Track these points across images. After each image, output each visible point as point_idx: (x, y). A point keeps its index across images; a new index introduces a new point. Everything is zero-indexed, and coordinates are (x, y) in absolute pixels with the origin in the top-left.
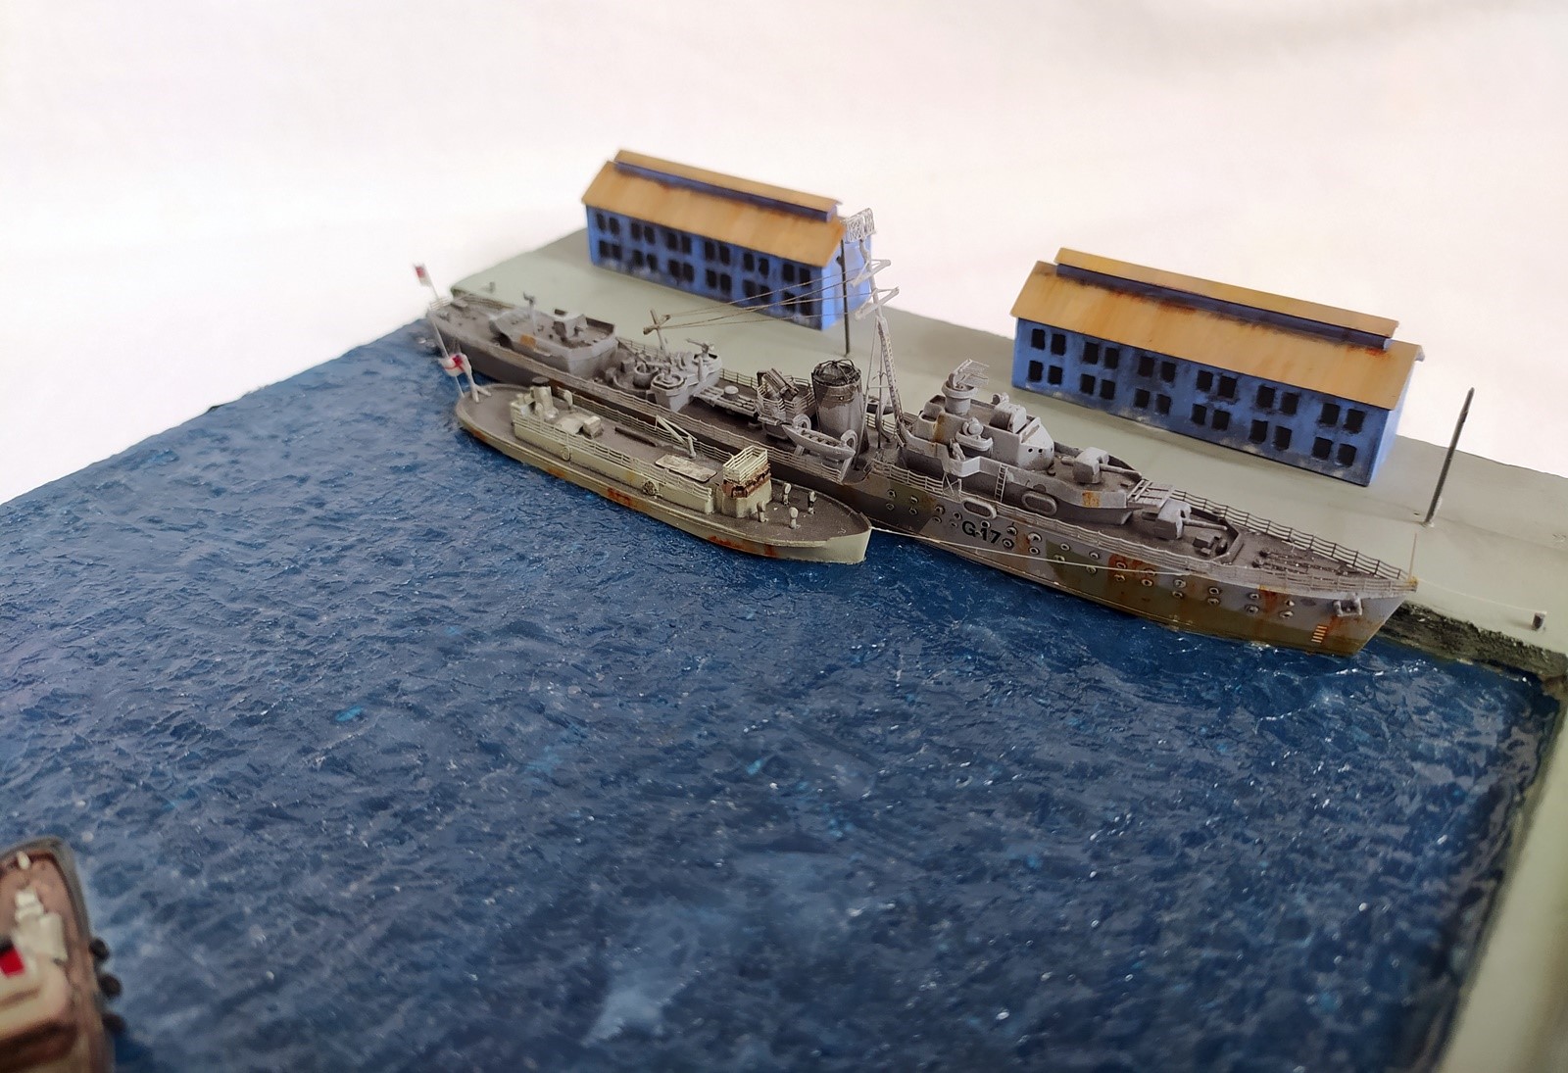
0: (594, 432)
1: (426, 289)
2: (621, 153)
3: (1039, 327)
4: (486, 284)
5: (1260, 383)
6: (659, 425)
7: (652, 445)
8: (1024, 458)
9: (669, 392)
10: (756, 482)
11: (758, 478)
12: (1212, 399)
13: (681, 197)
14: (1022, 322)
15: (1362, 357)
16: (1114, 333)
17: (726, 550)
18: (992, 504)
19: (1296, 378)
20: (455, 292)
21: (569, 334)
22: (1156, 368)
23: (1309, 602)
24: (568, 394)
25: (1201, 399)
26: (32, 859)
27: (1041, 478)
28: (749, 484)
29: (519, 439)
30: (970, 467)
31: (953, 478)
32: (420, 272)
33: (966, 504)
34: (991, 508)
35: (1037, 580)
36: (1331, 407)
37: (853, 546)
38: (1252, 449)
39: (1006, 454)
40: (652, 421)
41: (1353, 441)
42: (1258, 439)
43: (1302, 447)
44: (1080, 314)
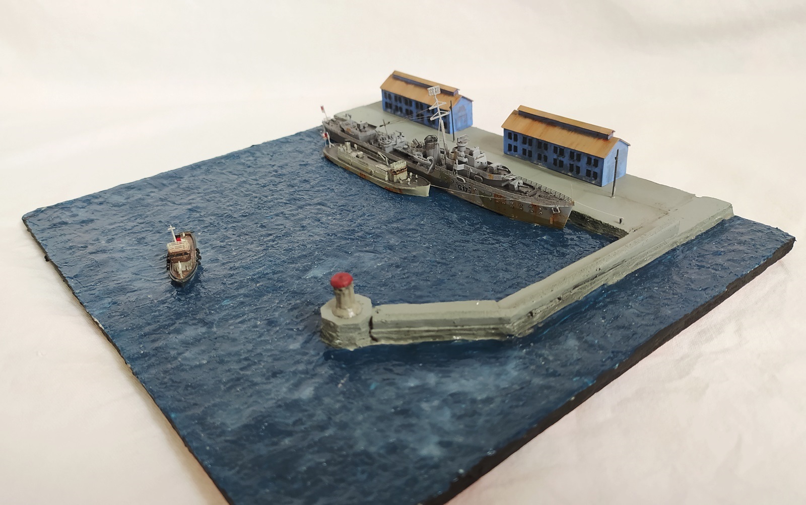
0: (361, 156)
1: (324, 114)
2: (395, 72)
3: (510, 132)
4: (344, 114)
5: (570, 150)
6: (379, 155)
7: (377, 161)
8: (476, 165)
9: (385, 146)
10: (401, 171)
11: (401, 170)
12: (558, 156)
13: (411, 87)
14: (505, 130)
15: (600, 142)
16: (530, 134)
17: (388, 190)
18: (464, 178)
19: (579, 149)
20: (335, 116)
21: (362, 128)
22: (543, 145)
23: (545, 208)
24: (355, 146)
25: (555, 157)
26: (186, 235)
27: (481, 171)
28: (398, 171)
29: (339, 159)
30: (460, 167)
31: (455, 170)
32: (322, 108)
33: (458, 178)
34: (464, 180)
35: (478, 204)
36: (589, 157)
37: (425, 190)
38: (570, 174)
39: (471, 163)
40: (377, 153)
41: (597, 170)
42: (571, 170)
43: (583, 172)
44: (522, 127)
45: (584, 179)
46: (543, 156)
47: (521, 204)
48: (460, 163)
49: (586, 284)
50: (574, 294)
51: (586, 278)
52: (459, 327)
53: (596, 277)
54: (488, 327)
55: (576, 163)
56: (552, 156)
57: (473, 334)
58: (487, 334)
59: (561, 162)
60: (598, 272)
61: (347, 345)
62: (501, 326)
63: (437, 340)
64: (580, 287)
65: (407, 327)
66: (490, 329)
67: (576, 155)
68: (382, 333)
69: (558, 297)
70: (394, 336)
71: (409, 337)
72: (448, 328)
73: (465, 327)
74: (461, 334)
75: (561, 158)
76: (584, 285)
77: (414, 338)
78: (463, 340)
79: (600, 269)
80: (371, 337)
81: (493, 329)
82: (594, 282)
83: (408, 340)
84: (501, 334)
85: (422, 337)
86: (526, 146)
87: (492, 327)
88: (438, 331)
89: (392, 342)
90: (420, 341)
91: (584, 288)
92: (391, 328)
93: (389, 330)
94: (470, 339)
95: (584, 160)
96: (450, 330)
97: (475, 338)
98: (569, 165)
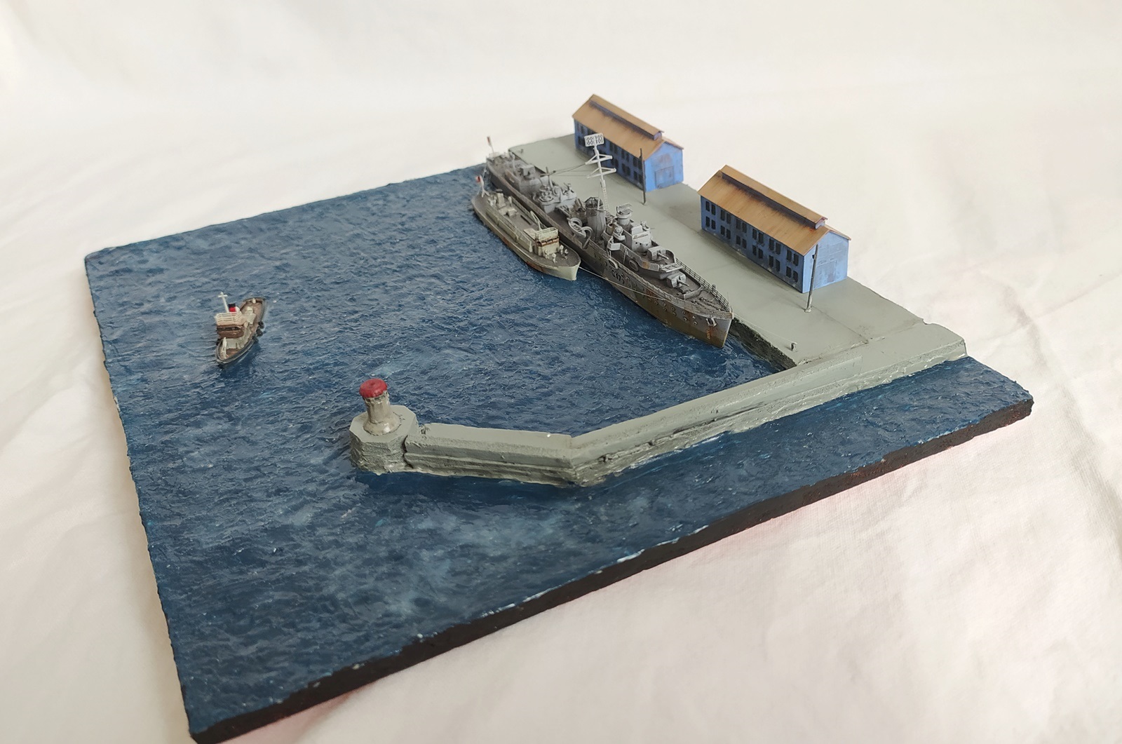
0: (511, 215)
2: (593, 96)
3: (707, 201)
5: (768, 238)
6: (531, 216)
10: (549, 241)
11: (552, 240)
14: (702, 198)
15: (806, 232)
16: (728, 207)
17: (531, 267)
19: (779, 237)
23: (700, 318)
24: (511, 197)
25: (755, 244)
26: (257, 302)
28: (543, 242)
30: (615, 247)
31: (609, 250)
32: (489, 139)
33: (610, 261)
34: (616, 265)
35: (632, 300)
37: (572, 271)
38: (770, 270)
39: (628, 243)
41: (797, 269)
42: (771, 265)
43: (783, 271)
44: (721, 197)
45: (784, 280)
46: (741, 239)
48: (616, 241)
49: (697, 428)
50: (674, 440)
51: (694, 421)
52: (510, 464)
53: (713, 421)
54: (543, 468)
55: (776, 256)
56: (752, 242)
57: (527, 475)
58: (544, 478)
59: (761, 251)
60: (714, 415)
61: (374, 467)
62: (560, 470)
63: (484, 476)
64: (685, 432)
65: (447, 455)
66: (546, 471)
67: (776, 246)
68: (418, 458)
69: (649, 441)
70: (431, 464)
71: (450, 467)
72: (496, 463)
73: (516, 465)
74: (512, 473)
75: (760, 246)
76: (693, 430)
77: (456, 470)
78: (513, 480)
79: (717, 412)
80: (405, 461)
81: (551, 471)
82: (710, 428)
83: (449, 471)
84: (559, 480)
85: (465, 470)
86: (724, 223)
87: (548, 468)
88: (484, 465)
89: (430, 472)
90: (463, 474)
91: (693, 434)
92: (429, 453)
93: (425, 456)
94: (523, 480)
95: (784, 254)
96: (497, 466)
97: (530, 480)
98: (768, 257)
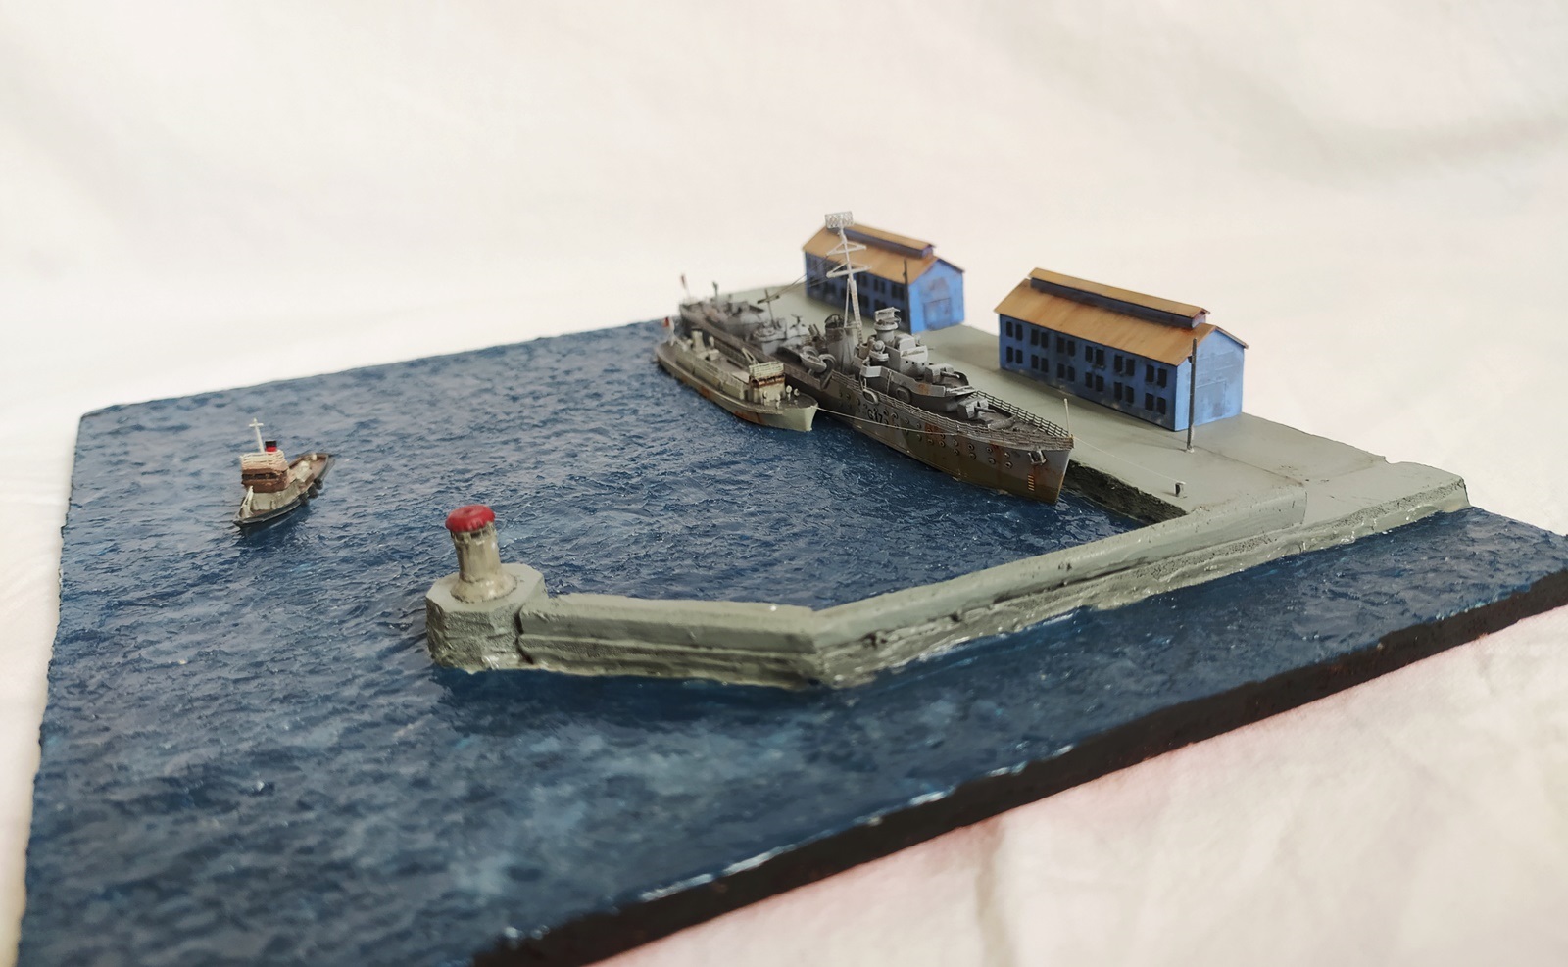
0: (713, 358)
1: (684, 289)
3: (1010, 320)
5: (1114, 353)
6: (743, 354)
7: (736, 366)
8: (903, 367)
10: (770, 381)
11: (769, 379)
12: (1094, 367)
14: (1002, 317)
15: (1176, 336)
16: (1043, 322)
17: (742, 419)
18: (877, 394)
19: (1133, 348)
21: (736, 311)
22: (1067, 343)
23: (1016, 453)
24: (712, 339)
25: (1089, 369)
26: (318, 458)
27: (910, 380)
28: (761, 380)
29: (678, 363)
30: (873, 372)
31: (863, 377)
32: (683, 279)
33: (864, 393)
34: (876, 398)
35: (901, 450)
36: (1149, 363)
37: (806, 417)
38: (1116, 406)
39: (891, 363)
40: (739, 351)
41: (1164, 393)
42: (1118, 397)
43: (1139, 401)
44: (1033, 310)
45: (1141, 416)
46: (1066, 368)
47: (972, 445)
48: (874, 363)
49: (1034, 597)
50: (996, 614)
51: (1030, 581)
52: (702, 650)
53: (1062, 585)
54: (764, 655)
55: (1126, 381)
56: (1083, 367)
57: (734, 670)
58: (764, 674)
59: (1100, 379)
60: (1063, 574)
61: (464, 661)
62: (793, 656)
63: (658, 674)
64: (1015, 601)
65: (593, 636)
66: (769, 660)
67: (1126, 362)
68: (542, 643)
69: (951, 612)
70: (565, 654)
71: (596, 660)
72: (678, 648)
73: (716, 651)
74: (707, 667)
75: (1099, 372)
76: (1026, 598)
77: (607, 664)
78: (710, 681)
79: (1069, 567)
80: (520, 651)
81: (777, 661)
82: (1056, 597)
83: (596, 668)
84: (791, 676)
85: (624, 664)
86: (1038, 350)
87: (773, 655)
88: (657, 653)
89: (563, 669)
90: (620, 672)
91: (1028, 606)
92: (560, 633)
93: (555, 638)
94: (726, 680)
95: (1141, 372)
96: (682, 653)
97: (736, 679)
98: (1113, 386)
